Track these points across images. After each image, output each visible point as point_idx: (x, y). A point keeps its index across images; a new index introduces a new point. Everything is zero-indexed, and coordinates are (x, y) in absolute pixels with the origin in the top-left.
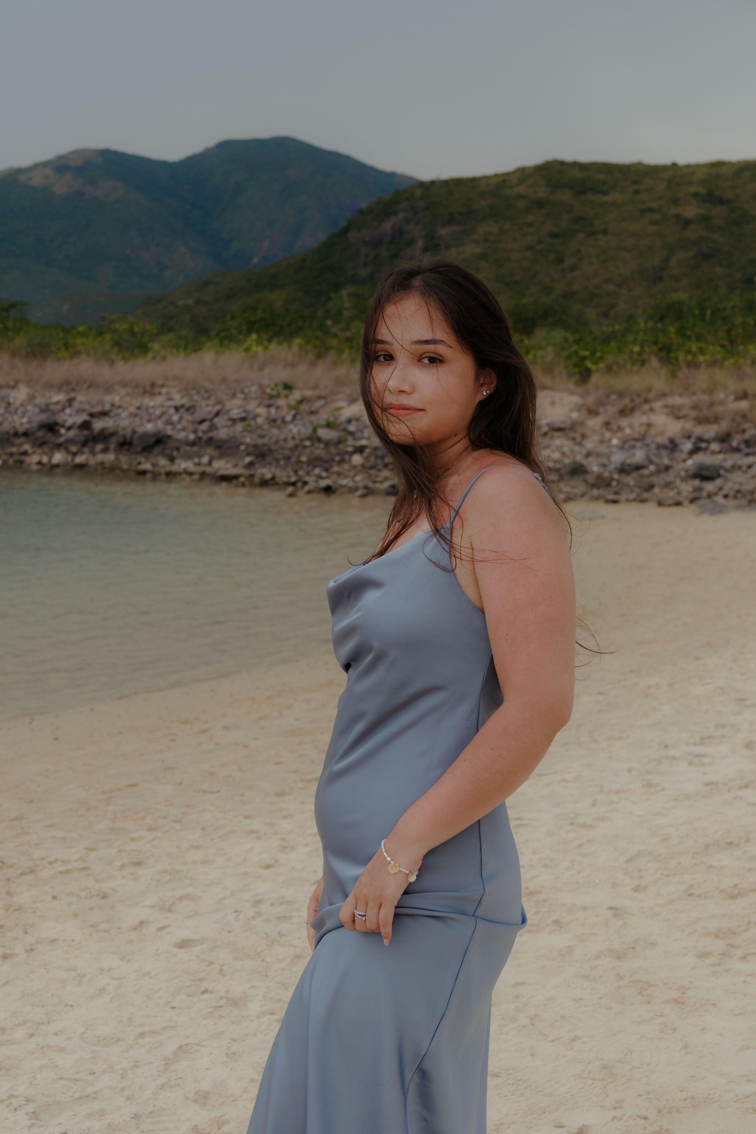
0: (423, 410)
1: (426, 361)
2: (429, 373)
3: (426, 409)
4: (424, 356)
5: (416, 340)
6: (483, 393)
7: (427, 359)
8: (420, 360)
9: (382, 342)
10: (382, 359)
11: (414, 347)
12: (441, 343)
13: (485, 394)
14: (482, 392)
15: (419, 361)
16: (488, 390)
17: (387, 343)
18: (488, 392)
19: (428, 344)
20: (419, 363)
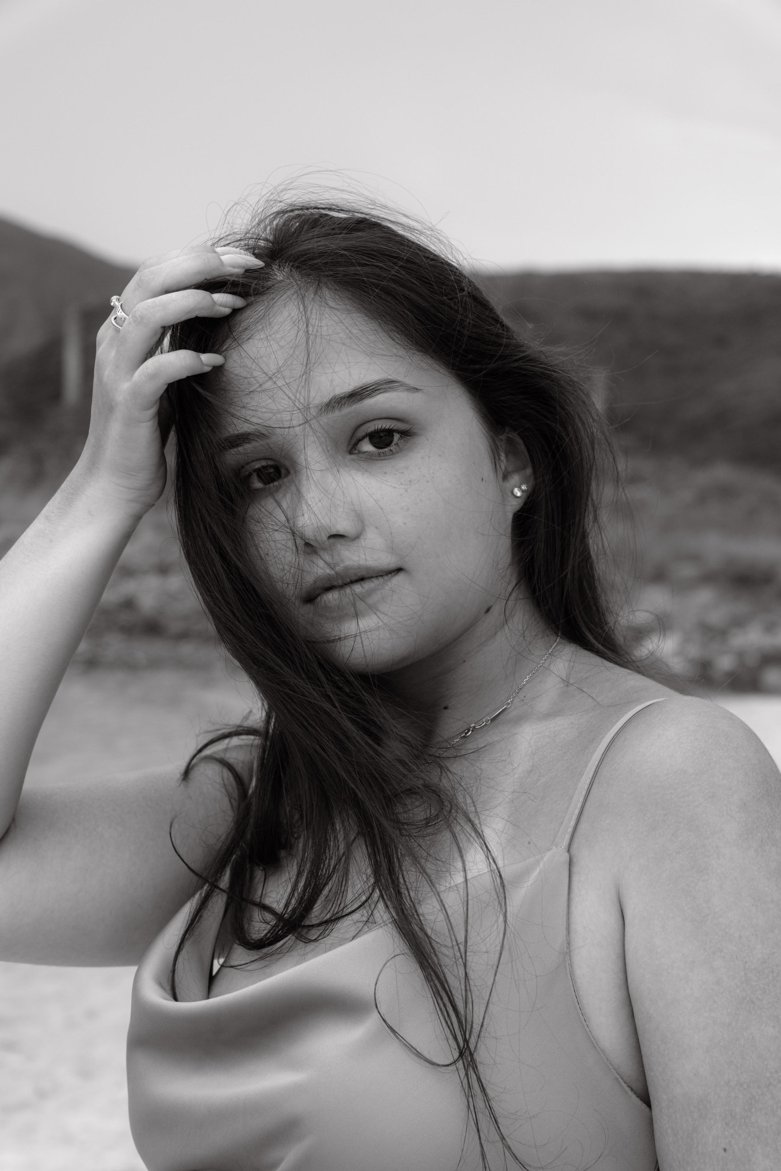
0: (399, 570)
1: (367, 447)
2: (385, 473)
3: (405, 566)
4: (361, 433)
5: (326, 400)
6: (515, 493)
7: (367, 440)
8: (353, 447)
9: (244, 438)
10: (258, 484)
11: (327, 418)
12: (390, 388)
13: (519, 494)
14: (512, 492)
15: (351, 453)
16: (521, 484)
17: (258, 436)
18: (524, 487)
19: (362, 399)
20: (352, 456)
